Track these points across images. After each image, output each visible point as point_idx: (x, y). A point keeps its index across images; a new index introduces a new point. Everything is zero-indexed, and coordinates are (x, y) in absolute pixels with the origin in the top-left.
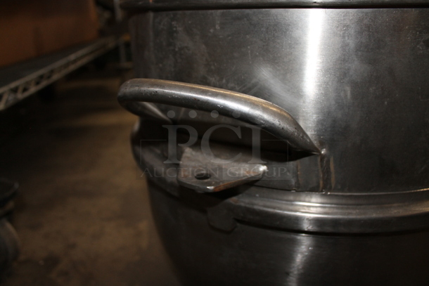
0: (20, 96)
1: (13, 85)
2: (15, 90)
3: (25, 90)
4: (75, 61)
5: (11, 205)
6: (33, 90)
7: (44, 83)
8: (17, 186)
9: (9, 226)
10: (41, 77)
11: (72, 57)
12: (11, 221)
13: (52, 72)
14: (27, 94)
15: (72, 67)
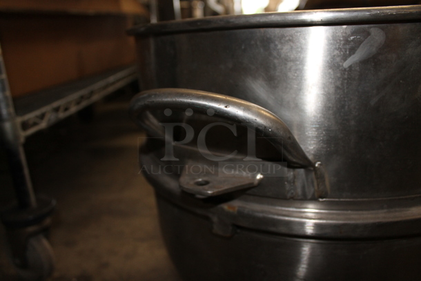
0: (62, 115)
1: (55, 104)
2: (57, 110)
3: (66, 109)
4: (113, 83)
5: (48, 221)
6: (74, 109)
7: (84, 104)
8: (54, 202)
9: (45, 242)
10: (82, 98)
11: (112, 79)
12: (48, 237)
13: (92, 93)
14: (68, 114)
15: (111, 89)
